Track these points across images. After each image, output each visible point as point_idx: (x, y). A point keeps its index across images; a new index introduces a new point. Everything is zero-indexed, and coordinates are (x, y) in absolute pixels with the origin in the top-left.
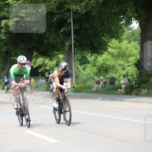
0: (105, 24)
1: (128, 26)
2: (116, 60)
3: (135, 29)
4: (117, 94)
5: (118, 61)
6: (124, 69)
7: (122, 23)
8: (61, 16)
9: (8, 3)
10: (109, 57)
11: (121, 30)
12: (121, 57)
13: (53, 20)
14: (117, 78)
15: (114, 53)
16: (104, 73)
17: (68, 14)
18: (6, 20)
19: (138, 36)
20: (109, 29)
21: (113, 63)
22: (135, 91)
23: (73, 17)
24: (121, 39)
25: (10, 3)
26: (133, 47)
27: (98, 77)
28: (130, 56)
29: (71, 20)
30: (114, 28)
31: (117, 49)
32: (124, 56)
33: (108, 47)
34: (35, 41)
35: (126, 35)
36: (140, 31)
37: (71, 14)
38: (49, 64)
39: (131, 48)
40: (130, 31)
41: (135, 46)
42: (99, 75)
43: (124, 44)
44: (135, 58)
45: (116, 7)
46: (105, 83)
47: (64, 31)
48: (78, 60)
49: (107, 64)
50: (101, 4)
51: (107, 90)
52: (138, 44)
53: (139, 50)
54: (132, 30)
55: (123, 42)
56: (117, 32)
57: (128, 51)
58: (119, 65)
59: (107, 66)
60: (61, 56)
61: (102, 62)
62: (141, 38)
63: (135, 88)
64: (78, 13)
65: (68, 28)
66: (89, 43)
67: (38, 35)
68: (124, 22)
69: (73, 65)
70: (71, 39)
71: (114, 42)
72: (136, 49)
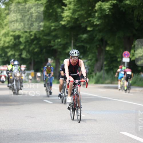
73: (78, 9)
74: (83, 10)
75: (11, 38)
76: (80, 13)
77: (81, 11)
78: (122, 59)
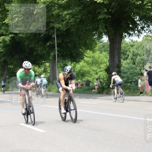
0: (82, 38)
1: (99, 39)
2: (90, 67)
3: (105, 42)
4: (92, 93)
5: (92, 67)
6: (97, 73)
7: (95, 37)
8: (47, 33)
9: (5, 23)
10: (85, 64)
11: (94, 43)
12: (94, 65)
13: (41, 36)
14: (92, 81)
15: (89, 61)
16: (81, 77)
17: (52, 31)
18: (4, 36)
19: (108, 48)
20: (85, 42)
21: (88, 69)
22: (106, 91)
23: (56, 33)
24: (95, 50)
25: (6, 23)
26: (104, 57)
27: (77, 80)
28: (101, 63)
29: (54, 35)
30: (89, 41)
31: (91, 58)
32: (97, 63)
33: (84, 56)
34: (27, 52)
35: (98, 47)
36: (109, 43)
37: (55, 31)
38: (38, 71)
39: (102, 57)
40: (101, 44)
41: (105, 55)
42: (77, 79)
43: (97, 54)
44: (105, 65)
45: (90, 25)
46: (82, 85)
47: (50, 45)
48: (61, 67)
49: (83, 70)
50: (78, 23)
51: (84, 90)
52: (107, 54)
53: (109, 59)
54: (103, 43)
55: (96, 52)
56: (91, 45)
57: (100, 59)
58: (93, 70)
59: (83, 71)
60: (47, 64)
61: (80, 68)
62: (110, 49)
63: (106, 89)
64: (60, 30)
65: (53, 42)
66: (70, 54)
67: (29, 47)
68: (96, 37)
69: (57, 71)
70: (55, 50)
71: (89, 53)
72: (106, 57)
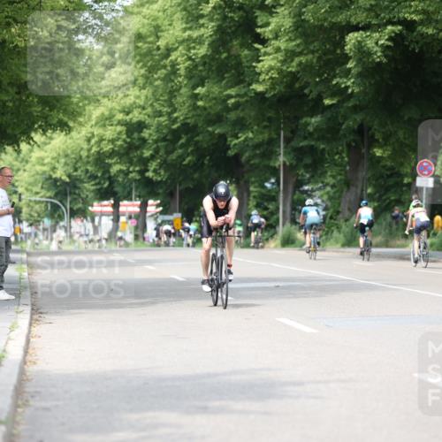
73: (298, 50)
74: (313, 52)
75: (119, 128)
76: (303, 59)
77: (306, 55)
78: (415, 180)
